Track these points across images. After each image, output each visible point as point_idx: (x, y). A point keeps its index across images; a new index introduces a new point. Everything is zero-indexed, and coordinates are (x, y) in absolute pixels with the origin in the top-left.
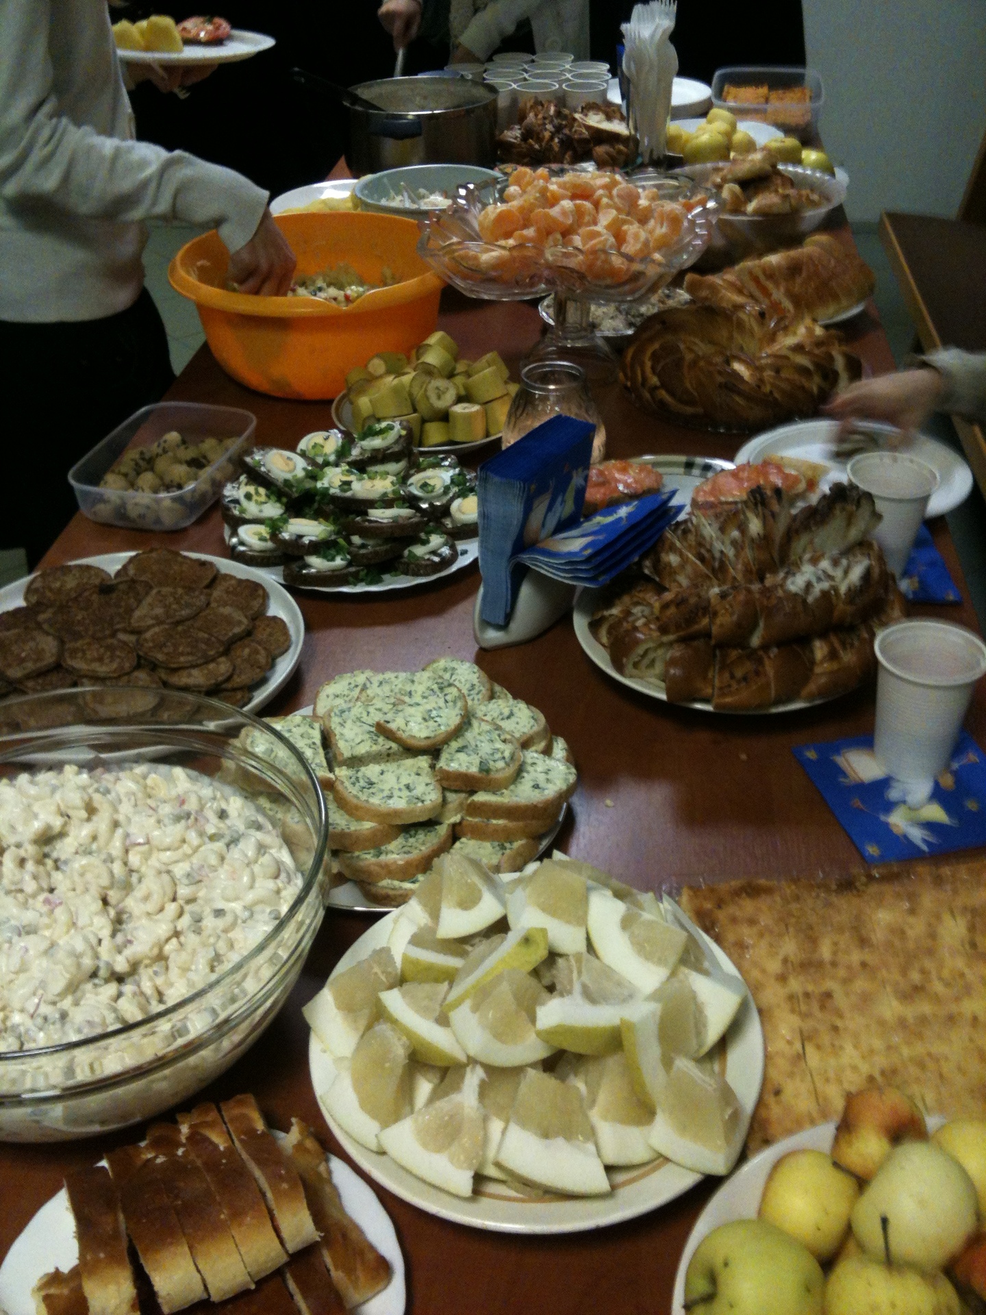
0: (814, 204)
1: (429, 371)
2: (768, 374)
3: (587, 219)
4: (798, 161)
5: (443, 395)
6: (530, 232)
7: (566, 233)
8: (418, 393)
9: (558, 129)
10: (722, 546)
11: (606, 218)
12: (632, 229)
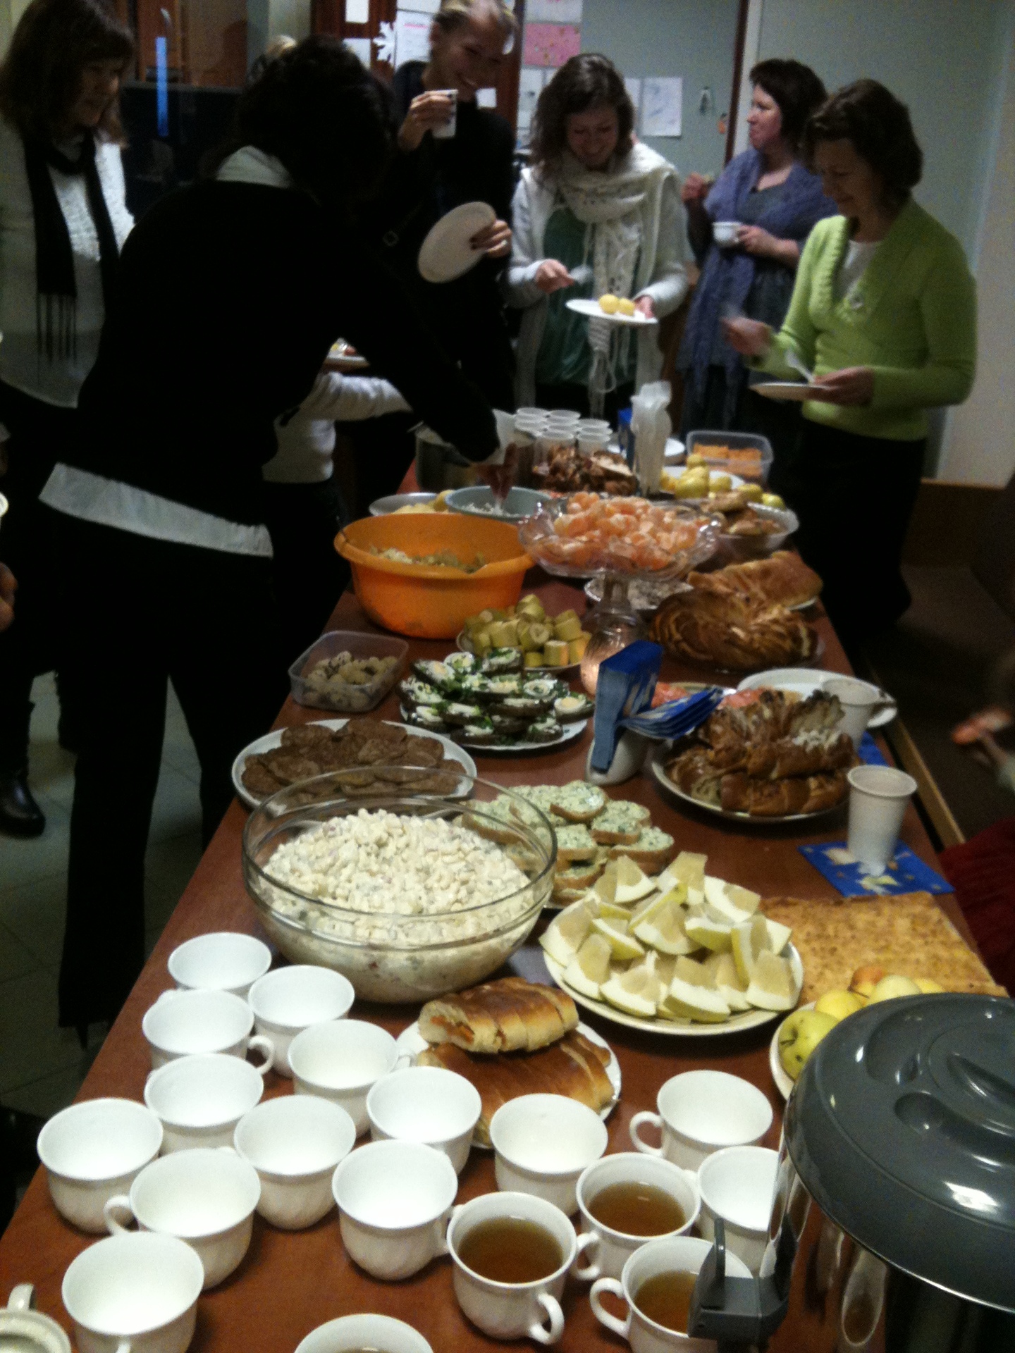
0: (776, 531)
1: (528, 619)
2: (757, 636)
3: (633, 527)
4: (761, 502)
5: (541, 634)
6: (597, 533)
7: (620, 534)
8: (523, 632)
9: (579, 468)
10: (748, 723)
11: (645, 528)
12: (663, 535)
